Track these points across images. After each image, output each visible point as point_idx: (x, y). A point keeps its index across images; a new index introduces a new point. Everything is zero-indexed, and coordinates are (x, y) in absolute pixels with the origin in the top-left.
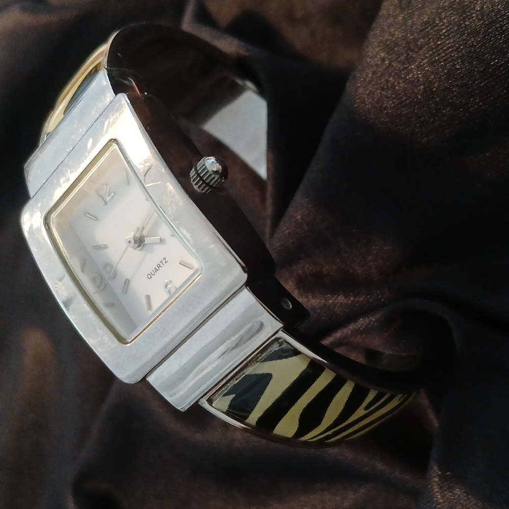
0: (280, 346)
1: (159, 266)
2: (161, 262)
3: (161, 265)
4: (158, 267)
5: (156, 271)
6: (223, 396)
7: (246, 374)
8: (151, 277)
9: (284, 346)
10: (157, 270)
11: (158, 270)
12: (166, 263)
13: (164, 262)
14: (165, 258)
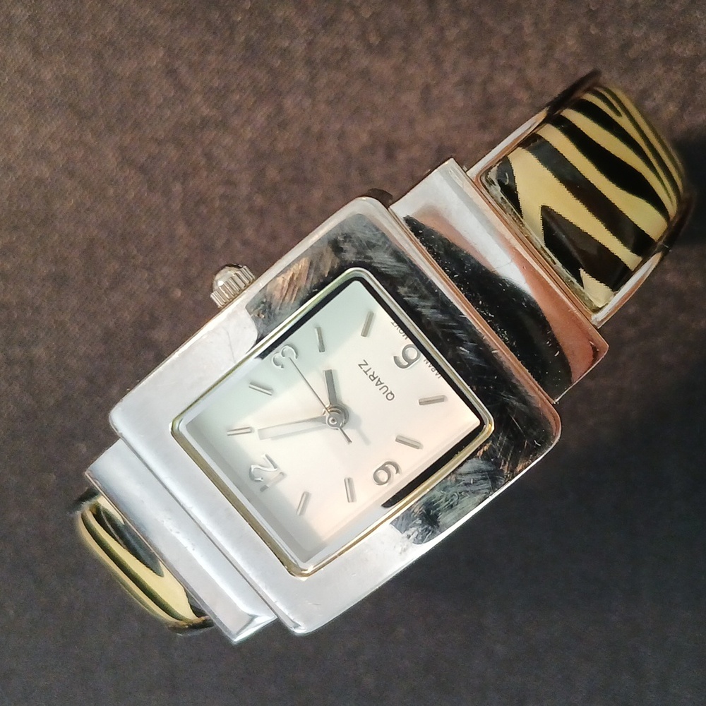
0: (494, 183)
1: (373, 377)
2: (366, 372)
3: (370, 373)
4: (375, 378)
5: (381, 383)
6: (582, 286)
7: (543, 245)
8: (391, 393)
9: (493, 175)
10: (379, 383)
11: (379, 380)
12: (367, 364)
13: (365, 368)
14: (360, 365)
